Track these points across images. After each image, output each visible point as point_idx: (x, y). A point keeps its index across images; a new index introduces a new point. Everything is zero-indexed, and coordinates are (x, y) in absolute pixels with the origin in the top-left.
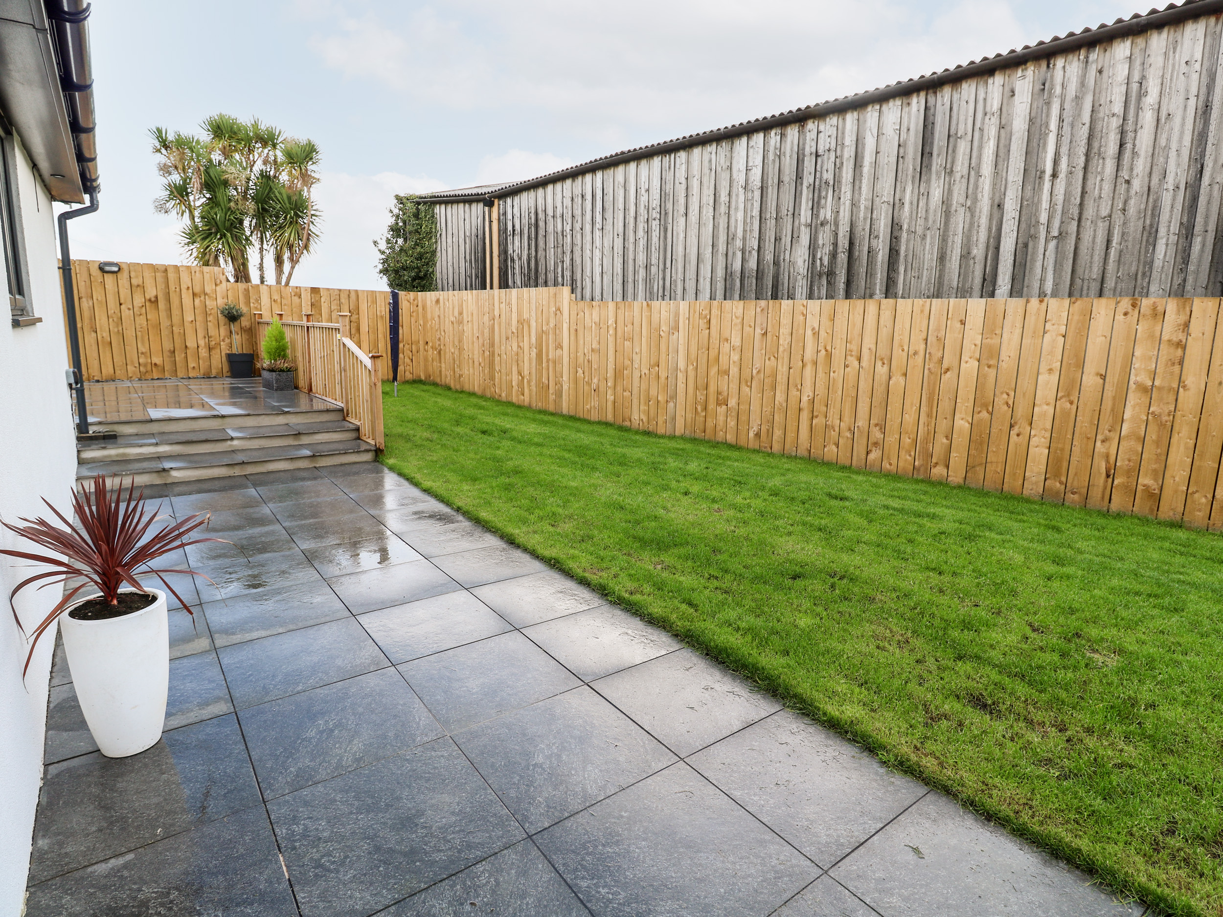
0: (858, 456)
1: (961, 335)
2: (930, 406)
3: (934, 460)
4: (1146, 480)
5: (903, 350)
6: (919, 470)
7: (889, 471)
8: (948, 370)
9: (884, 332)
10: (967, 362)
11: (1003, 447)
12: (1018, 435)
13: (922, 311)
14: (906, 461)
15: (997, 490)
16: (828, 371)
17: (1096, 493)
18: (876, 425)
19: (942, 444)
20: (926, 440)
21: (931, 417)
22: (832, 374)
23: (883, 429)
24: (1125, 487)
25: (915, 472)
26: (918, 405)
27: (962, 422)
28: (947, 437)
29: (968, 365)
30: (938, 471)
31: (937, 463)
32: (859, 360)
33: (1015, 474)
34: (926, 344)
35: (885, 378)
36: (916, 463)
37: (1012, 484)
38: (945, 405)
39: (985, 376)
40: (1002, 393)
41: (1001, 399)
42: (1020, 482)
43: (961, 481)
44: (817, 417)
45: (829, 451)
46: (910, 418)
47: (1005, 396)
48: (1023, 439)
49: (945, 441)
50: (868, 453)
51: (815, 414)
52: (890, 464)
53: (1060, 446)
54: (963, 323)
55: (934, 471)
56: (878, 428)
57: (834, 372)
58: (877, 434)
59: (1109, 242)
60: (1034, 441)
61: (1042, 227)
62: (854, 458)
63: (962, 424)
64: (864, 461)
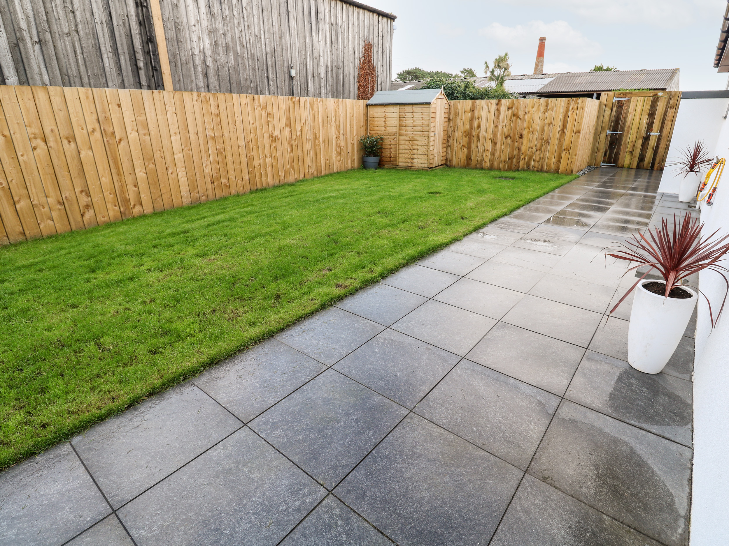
0: (75, 221)
1: (121, 115)
2: (117, 168)
3: (132, 203)
4: (224, 181)
5: (82, 129)
6: (125, 214)
7: (104, 222)
8: (120, 140)
9: (61, 116)
10: (131, 134)
11: (167, 182)
12: (172, 173)
13: (87, 98)
14: (113, 212)
15: (171, 208)
16: (14, 156)
17: (210, 192)
18: (82, 192)
19: (134, 191)
20: (122, 192)
21: (121, 175)
22: (20, 158)
23: (88, 195)
24: (218, 185)
25: (123, 216)
26: (109, 169)
27: (141, 173)
28: (135, 186)
29: (132, 135)
30: (137, 210)
31: (134, 205)
32: (45, 141)
33: (177, 196)
34: (99, 122)
35: (75, 153)
36: (122, 209)
37: (177, 202)
38: (126, 165)
39: (144, 141)
40: (157, 151)
41: (157, 155)
42: (180, 199)
43: (152, 211)
44: (19, 201)
45: (45, 226)
46: (105, 180)
47: (159, 152)
48: (174, 175)
49: (134, 189)
50: (82, 216)
51: (16, 199)
52: (103, 217)
53: (191, 174)
54: (119, 106)
55: (134, 211)
56: (84, 194)
57: (22, 156)
58: (84, 200)
59: (75, 51)
60: (180, 175)
61: (24, 32)
62: (73, 223)
63: (141, 174)
64: (82, 223)
